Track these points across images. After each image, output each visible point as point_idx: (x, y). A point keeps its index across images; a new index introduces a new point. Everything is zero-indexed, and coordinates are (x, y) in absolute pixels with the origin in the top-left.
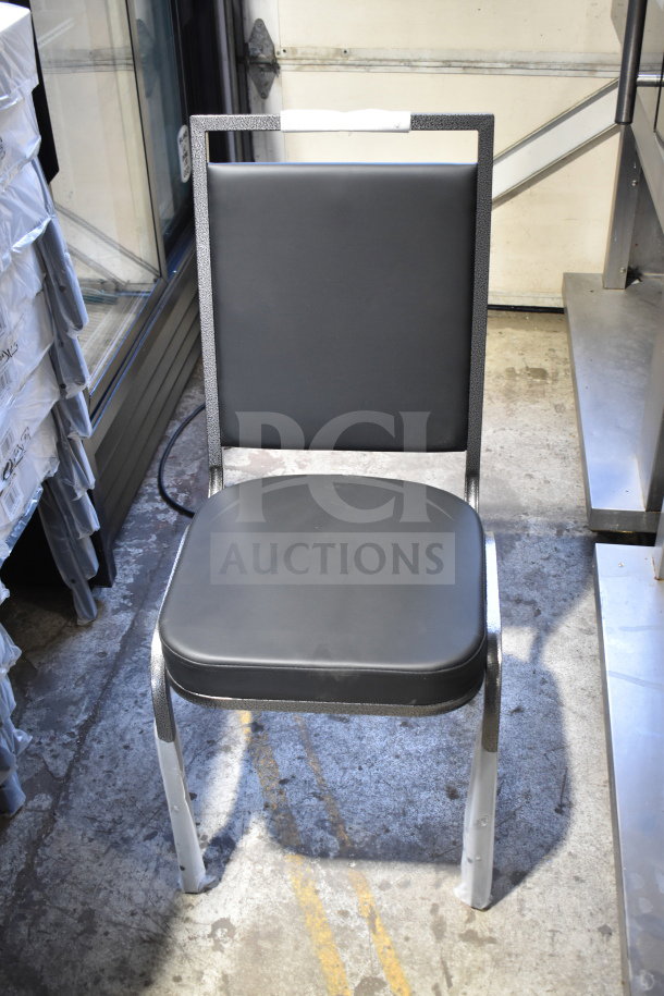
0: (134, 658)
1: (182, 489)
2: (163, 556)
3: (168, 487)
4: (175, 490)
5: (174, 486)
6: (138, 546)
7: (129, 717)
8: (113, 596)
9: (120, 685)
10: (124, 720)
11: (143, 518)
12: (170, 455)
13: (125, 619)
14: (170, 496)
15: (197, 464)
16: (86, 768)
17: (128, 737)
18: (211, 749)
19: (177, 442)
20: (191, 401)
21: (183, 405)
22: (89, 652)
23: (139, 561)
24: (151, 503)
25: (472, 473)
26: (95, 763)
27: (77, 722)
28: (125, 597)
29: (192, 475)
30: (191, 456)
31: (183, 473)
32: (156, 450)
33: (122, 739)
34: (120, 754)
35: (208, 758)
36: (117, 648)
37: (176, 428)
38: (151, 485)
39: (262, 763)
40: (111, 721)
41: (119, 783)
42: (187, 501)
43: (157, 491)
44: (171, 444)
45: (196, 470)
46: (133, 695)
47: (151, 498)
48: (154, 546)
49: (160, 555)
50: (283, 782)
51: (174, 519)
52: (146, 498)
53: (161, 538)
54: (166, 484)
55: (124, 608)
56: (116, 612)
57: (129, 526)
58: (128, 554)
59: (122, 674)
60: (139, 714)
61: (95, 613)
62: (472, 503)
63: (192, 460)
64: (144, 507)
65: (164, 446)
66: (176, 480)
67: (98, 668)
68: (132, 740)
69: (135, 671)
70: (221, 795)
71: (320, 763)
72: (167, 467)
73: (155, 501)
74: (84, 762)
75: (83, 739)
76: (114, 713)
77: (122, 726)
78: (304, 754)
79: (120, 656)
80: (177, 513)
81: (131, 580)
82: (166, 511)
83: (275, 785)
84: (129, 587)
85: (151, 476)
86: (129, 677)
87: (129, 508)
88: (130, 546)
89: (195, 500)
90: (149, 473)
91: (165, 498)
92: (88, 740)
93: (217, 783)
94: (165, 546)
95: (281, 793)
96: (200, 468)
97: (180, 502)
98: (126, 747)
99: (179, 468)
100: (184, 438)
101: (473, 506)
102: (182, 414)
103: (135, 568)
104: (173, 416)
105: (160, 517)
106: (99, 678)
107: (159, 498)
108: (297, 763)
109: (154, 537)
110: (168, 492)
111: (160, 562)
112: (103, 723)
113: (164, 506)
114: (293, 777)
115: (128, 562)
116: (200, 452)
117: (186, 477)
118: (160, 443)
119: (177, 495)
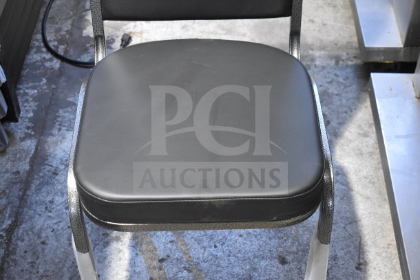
0: (41, 174)
1: (61, 42)
2: (53, 94)
3: (50, 41)
4: (56, 43)
5: (54, 40)
6: (34, 88)
7: (42, 219)
8: (19, 128)
9: (33, 197)
10: (39, 222)
11: (35, 66)
12: (49, 16)
13: (30, 145)
14: (53, 48)
15: (69, 22)
16: (14, 261)
17: (44, 235)
18: (106, 240)
19: (53, 5)
22: (7, 172)
23: (35, 99)
24: (39, 54)
25: (295, 33)
26: (21, 257)
27: (4, 227)
28: (28, 128)
29: (67, 31)
30: (64, 17)
31: (59, 30)
32: (39, 13)
33: (39, 237)
34: (39, 248)
35: (105, 247)
36: (27, 167)
38: (37, 40)
39: (144, 247)
40: (29, 224)
41: (41, 271)
42: (66, 51)
43: (42, 45)
44: (49, 7)
45: (70, 27)
46: (43, 203)
47: (39, 51)
48: (45, 87)
49: (51, 94)
50: (162, 261)
51: (58, 65)
52: (34, 50)
53: (50, 81)
54: (48, 39)
55: (28, 136)
56: (23, 139)
57: (24, 72)
58: (26, 94)
59: (33, 187)
60: (50, 217)
61: (7, 142)
62: (295, 55)
63: (66, 19)
64: (34, 57)
65: (43, 10)
66: (55, 36)
67: (15, 183)
68: (47, 237)
69: (43, 184)
70: (117, 274)
71: (186, 245)
72: (48, 26)
73: (43, 52)
74: (12, 257)
75: (10, 240)
76: (31, 218)
77: (38, 227)
78: (174, 238)
79: (30, 173)
80: (59, 61)
81: (31, 115)
82: (51, 60)
83: (155, 263)
84: (30, 120)
85: (37, 33)
86: (38, 190)
87: (24, 59)
88: (27, 88)
89: (71, 50)
90: (35, 30)
91: (49, 50)
92: (14, 239)
93: (113, 265)
94: (53, 86)
95: (161, 269)
96: (72, 25)
97: (61, 52)
98: (43, 243)
99: (57, 26)
101: (296, 57)
103: (33, 105)
105: (48, 64)
106: (16, 191)
107: (44, 50)
108: (169, 245)
109: (44, 81)
110: (51, 45)
111: (51, 99)
112: (23, 225)
113: (49, 56)
114: (168, 256)
115: (27, 101)
116: (71, 13)
117: (63, 33)
118: (40, 7)
119: (57, 47)
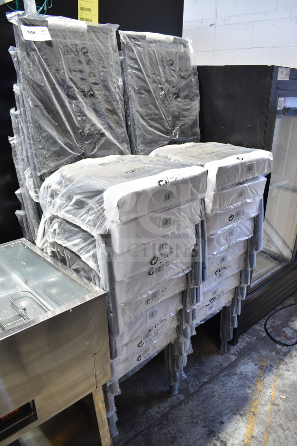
0: (230, 371)
1: (272, 327)
2: (255, 345)
4: (269, 327)
6: (249, 338)
7: (219, 387)
8: (234, 349)
9: (221, 377)
10: (217, 388)
11: (255, 331)
12: (274, 315)
13: (233, 358)
15: (280, 322)
16: (198, 395)
17: (215, 393)
18: (237, 412)
19: (278, 312)
20: (289, 301)
21: (286, 302)
22: (218, 362)
23: (247, 343)
26: (202, 395)
27: (203, 380)
28: (237, 351)
31: (275, 322)
32: (270, 312)
33: (213, 393)
34: (210, 397)
35: (234, 414)
36: (227, 365)
37: (280, 308)
38: (263, 322)
39: (249, 426)
40: (212, 386)
41: (205, 405)
42: (271, 332)
43: (264, 324)
44: (276, 312)
45: (279, 324)
46: (223, 382)
47: (261, 326)
48: (254, 341)
50: (253, 437)
51: (264, 335)
52: (259, 325)
53: (257, 339)
54: (267, 323)
55: (235, 354)
56: (232, 354)
57: (250, 331)
58: (245, 339)
59: (223, 374)
60: (222, 388)
61: (226, 351)
63: (280, 320)
64: (257, 327)
66: (271, 324)
67: (218, 368)
68: (215, 395)
69: (228, 375)
70: (231, 428)
71: (268, 438)
72: (271, 318)
74: (199, 393)
75: (202, 386)
76: (215, 384)
77: (215, 389)
78: (264, 432)
79: (226, 368)
80: (266, 334)
81: (241, 347)
82: (263, 332)
83: (250, 436)
84: (240, 349)
86: (225, 376)
87: (252, 325)
88: (247, 337)
89: (274, 333)
90: (264, 318)
91: (265, 327)
92: (203, 387)
93: (232, 424)
94: (257, 342)
95: (249, 440)
96: (281, 324)
97: (269, 331)
98: (213, 396)
100: (281, 312)
102: (284, 304)
103: (244, 344)
104: (280, 303)
105: (261, 333)
106: (216, 371)
107: (263, 327)
108: (260, 433)
109: (255, 338)
110: (267, 326)
111: (253, 346)
112: (210, 385)
113: (263, 330)
114: (257, 437)
115: (243, 341)
116: (283, 319)
117: (275, 324)
118: (272, 310)
119: (269, 328)
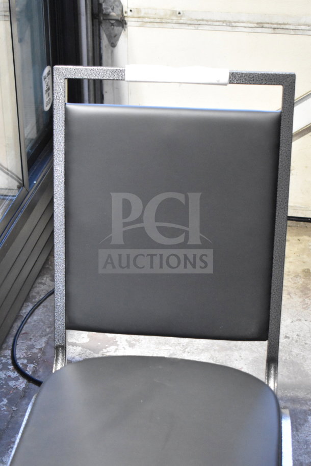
1: (31, 360)
2: (12, 417)
3: (20, 358)
4: (25, 361)
5: (24, 358)
12: (23, 332)
14: (21, 366)
15: (44, 339)
19: (29, 320)
20: (43, 287)
21: (36, 290)
24: (5, 372)
25: (272, 360)
29: (40, 349)
30: (39, 333)
31: (32, 347)
32: (11, 327)
37: (29, 309)
38: (5, 357)
42: (35, 371)
43: (10, 361)
44: (24, 322)
45: (44, 345)
47: (5, 368)
48: (5, 408)
49: (10, 416)
51: (23, 386)
53: (11, 402)
54: (17, 356)
62: (272, 385)
63: (41, 337)
65: (18, 324)
66: (26, 353)
72: (20, 342)
73: (9, 369)
80: (26, 381)
82: (16, 379)
85: (6, 349)
89: (41, 370)
90: (4, 346)
91: (17, 367)
94: (14, 408)
96: (47, 343)
97: (29, 372)
99: (29, 343)
100: (35, 317)
101: (272, 388)
102: (34, 297)
104: (27, 299)
105: (12, 383)
107: (11, 367)
109: (5, 401)
110: (19, 362)
111: (9, 422)
113: (15, 374)
116: (48, 330)
117: (35, 351)
118: (15, 321)
119: (26, 366)
